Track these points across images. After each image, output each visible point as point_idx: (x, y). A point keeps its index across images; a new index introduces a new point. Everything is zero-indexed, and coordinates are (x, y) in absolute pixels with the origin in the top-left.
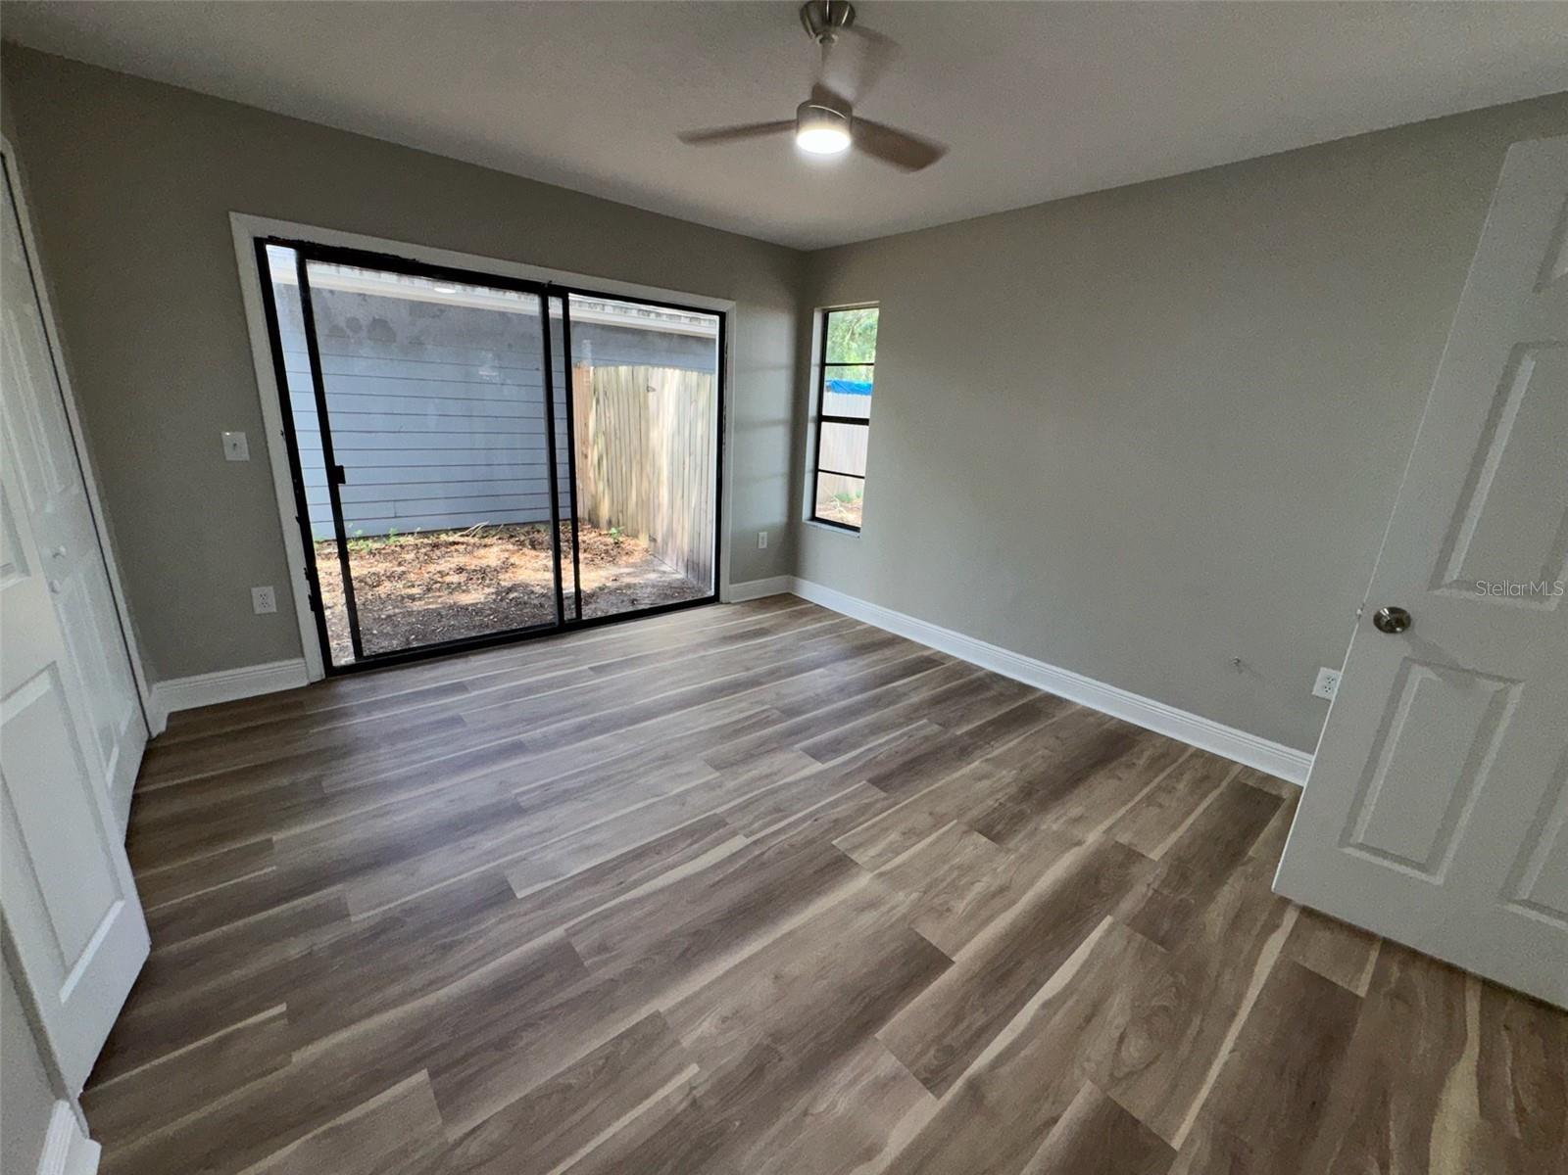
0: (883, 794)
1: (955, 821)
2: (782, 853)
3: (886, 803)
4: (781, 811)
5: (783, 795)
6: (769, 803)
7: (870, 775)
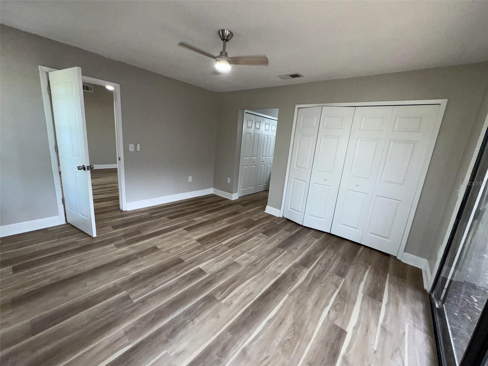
0: (181, 257)
1: (163, 251)
2: (213, 242)
3: (181, 255)
4: (214, 251)
5: (213, 255)
6: (217, 253)
7: (183, 264)
